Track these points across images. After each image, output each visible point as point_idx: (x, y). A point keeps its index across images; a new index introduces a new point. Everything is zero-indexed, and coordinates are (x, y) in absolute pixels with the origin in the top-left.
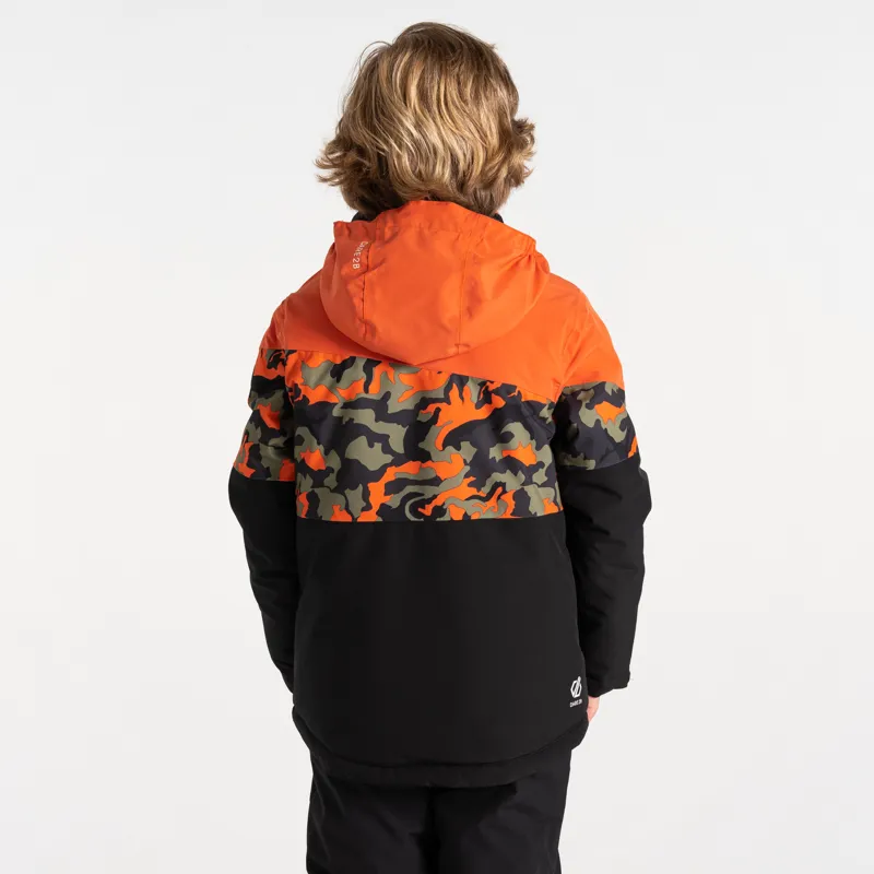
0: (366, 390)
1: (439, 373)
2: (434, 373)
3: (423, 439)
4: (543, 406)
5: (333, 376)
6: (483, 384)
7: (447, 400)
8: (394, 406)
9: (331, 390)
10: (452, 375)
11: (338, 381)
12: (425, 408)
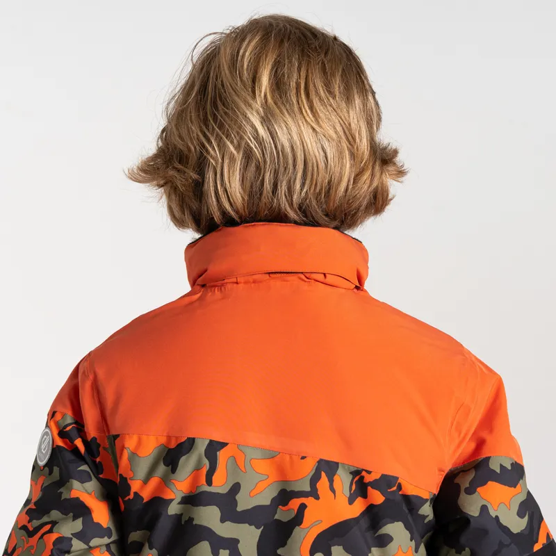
0: (209, 482)
1: (303, 458)
2: (296, 459)
3: (284, 544)
4: (424, 501)
5: (166, 464)
6: (356, 473)
7: (314, 493)
8: (245, 502)
9: (165, 481)
10: (320, 461)
11: (174, 471)
12: (285, 503)
